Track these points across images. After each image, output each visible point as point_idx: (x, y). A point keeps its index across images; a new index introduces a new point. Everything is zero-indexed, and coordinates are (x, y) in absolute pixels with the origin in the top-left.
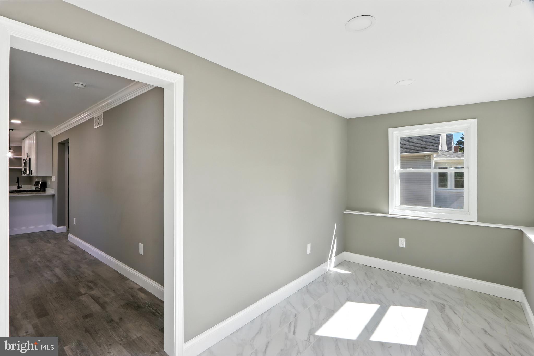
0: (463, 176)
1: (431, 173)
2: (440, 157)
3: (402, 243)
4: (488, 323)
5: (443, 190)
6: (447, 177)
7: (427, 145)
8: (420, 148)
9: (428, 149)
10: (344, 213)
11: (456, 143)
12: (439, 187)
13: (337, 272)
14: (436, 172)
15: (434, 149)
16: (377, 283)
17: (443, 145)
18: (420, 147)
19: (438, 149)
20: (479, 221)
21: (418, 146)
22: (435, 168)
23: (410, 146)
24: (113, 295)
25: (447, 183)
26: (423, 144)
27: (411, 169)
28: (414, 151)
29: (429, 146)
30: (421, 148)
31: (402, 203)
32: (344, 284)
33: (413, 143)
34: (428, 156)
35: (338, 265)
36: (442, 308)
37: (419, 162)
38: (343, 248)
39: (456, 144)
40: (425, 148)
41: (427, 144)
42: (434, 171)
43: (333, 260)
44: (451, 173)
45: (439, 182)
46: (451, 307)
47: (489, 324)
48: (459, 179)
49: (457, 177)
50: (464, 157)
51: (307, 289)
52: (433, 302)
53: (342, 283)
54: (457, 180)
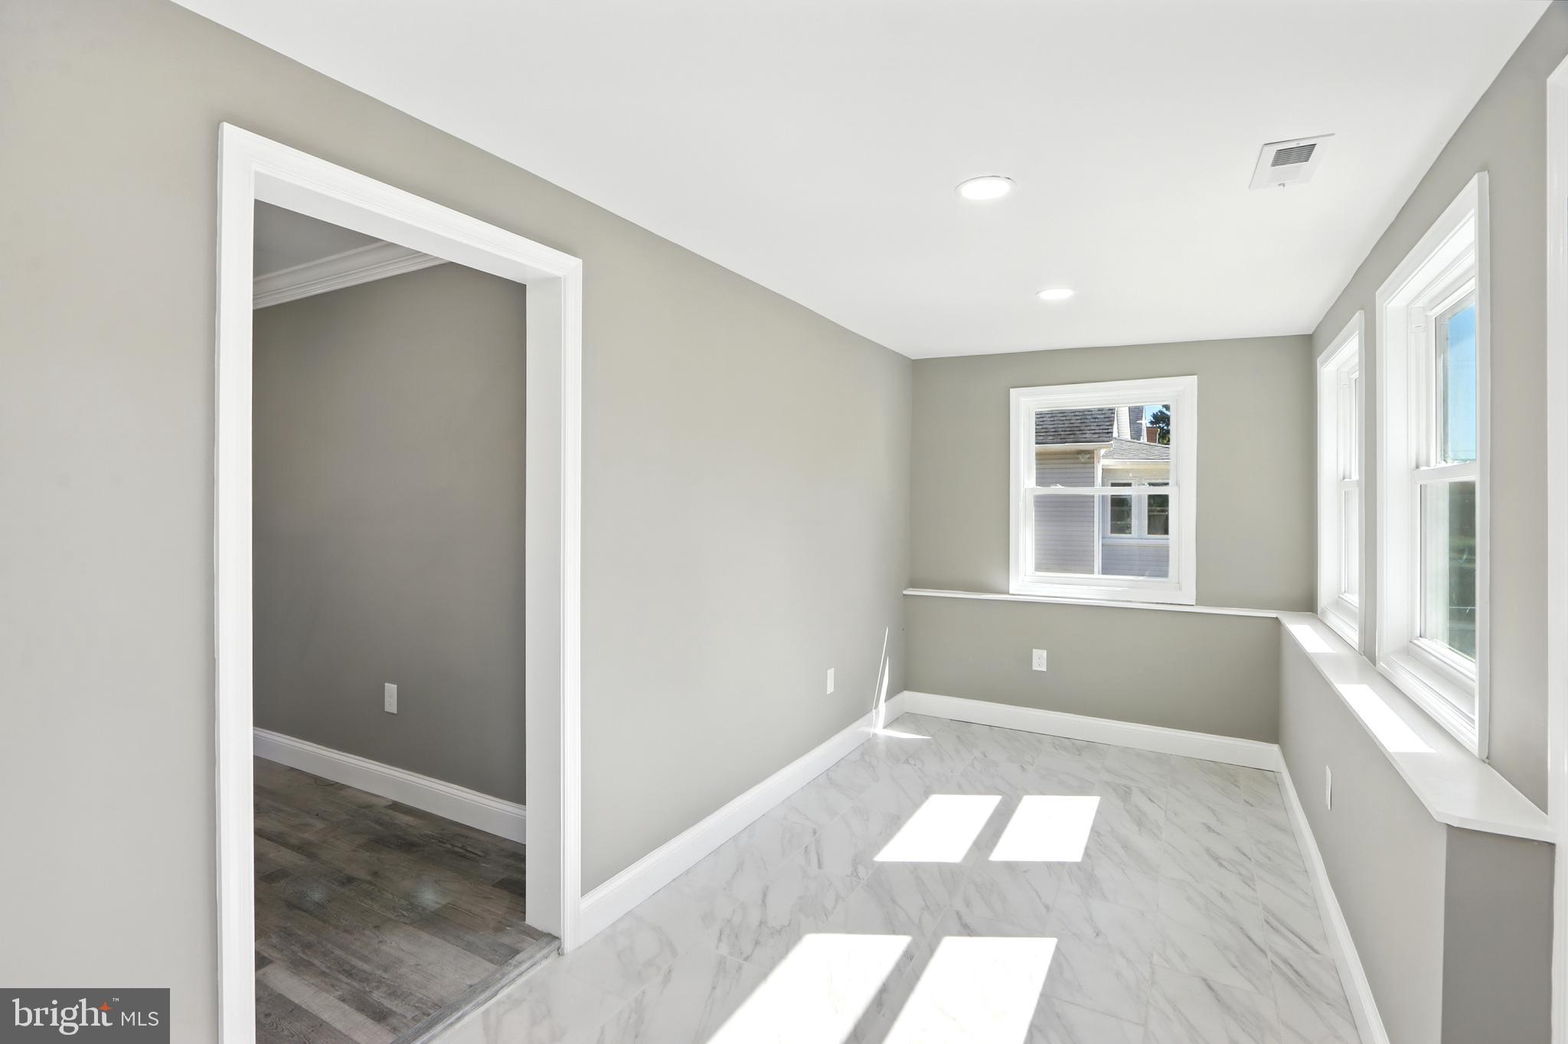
0: (1168, 506)
1: (1093, 496)
2: (1115, 457)
3: (1040, 660)
4: (1214, 812)
5: (1121, 539)
6: (1131, 507)
7: (1084, 425)
8: (1068, 433)
9: (1087, 436)
10: (904, 595)
11: (1152, 419)
12: (1111, 533)
13: (891, 738)
14: (1104, 494)
15: (1101, 435)
16: (985, 756)
17: (1122, 427)
18: (1067, 429)
19: (1110, 435)
20: (1200, 601)
21: (1063, 426)
22: (1103, 485)
23: (1044, 426)
24: (319, 825)
25: (1131, 521)
26: (1076, 421)
27: (1060, 487)
28: (1055, 440)
29: (1089, 428)
30: (1071, 433)
31: (1039, 567)
32: (912, 762)
33: (1052, 419)
34: (1086, 454)
35: (892, 722)
36: (1125, 794)
37: (1066, 468)
38: (904, 682)
39: (1152, 423)
40: (1081, 432)
41: (1085, 421)
42: (1100, 491)
43: (882, 710)
44: (1140, 497)
45: (1111, 520)
46: (1142, 791)
47: (1215, 815)
48: (1159, 511)
49: (1154, 508)
50: (1171, 457)
51: (828, 778)
52: (1107, 783)
53: (907, 761)
54: (1154, 516)
